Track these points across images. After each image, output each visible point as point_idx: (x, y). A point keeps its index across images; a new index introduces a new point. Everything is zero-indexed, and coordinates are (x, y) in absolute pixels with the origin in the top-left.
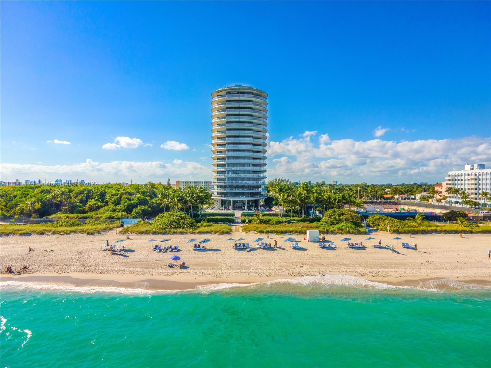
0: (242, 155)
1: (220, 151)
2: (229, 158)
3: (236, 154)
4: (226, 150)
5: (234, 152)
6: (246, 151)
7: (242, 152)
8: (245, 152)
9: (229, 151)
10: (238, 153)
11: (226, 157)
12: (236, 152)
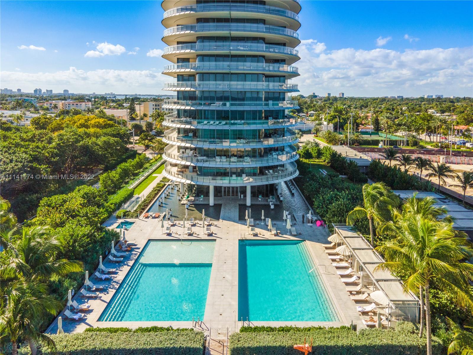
0: (237, 69)
1: (184, 59)
2: (204, 76)
3: (224, 66)
4: (198, 56)
5: (216, 61)
6: (248, 59)
7: (238, 61)
8: (245, 61)
9: (203, 57)
10: (226, 64)
11: (197, 73)
12: (223, 61)
